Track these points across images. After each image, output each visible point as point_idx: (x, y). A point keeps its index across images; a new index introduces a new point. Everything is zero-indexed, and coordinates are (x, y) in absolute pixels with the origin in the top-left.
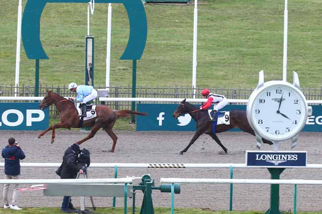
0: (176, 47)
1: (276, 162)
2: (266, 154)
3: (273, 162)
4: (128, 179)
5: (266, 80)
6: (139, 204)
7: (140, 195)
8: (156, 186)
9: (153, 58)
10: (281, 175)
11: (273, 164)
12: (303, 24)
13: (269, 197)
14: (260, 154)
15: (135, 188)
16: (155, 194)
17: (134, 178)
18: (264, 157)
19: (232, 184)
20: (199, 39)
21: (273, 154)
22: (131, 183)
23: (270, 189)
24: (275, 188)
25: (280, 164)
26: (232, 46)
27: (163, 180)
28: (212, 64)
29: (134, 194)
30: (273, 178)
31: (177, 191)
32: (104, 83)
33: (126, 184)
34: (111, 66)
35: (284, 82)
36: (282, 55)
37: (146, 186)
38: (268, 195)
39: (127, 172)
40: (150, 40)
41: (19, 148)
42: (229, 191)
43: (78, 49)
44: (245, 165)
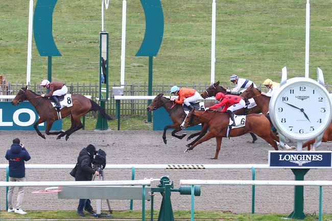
0: (193, 43)
1: (301, 163)
2: (290, 154)
3: (297, 162)
4: (146, 181)
5: (289, 77)
6: (157, 207)
7: (158, 197)
8: (175, 188)
9: (169, 54)
10: (305, 176)
11: (297, 165)
12: (325, 18)
13: (293, 199)
14: (284, 154)
15: (153, 190)
16: (174, 196)
17: (152, 180)
18: (287, 157)
19: (254, 186)
20: (217, 35)
21: (297, 154)
22: (149, 185)
23: (293, 191)
24: (299, 190)
25: (304, 165)
26: (250, 42)
27: (183, 181)
28: (231, 60)
29: (152, 197)
30: (297, 179)
31: (197, 193)
32: (119, 80)
33: (144, 186)
34: (126, 63)
35: (307, 79)
36: (304, 51)
37: (165, 188)
38: (291, 197)
39: (145, 173)
40: (166, 35)
41: (24, 149)
42: (251, 194)
43: (91, 45)
44: (267, 166)
